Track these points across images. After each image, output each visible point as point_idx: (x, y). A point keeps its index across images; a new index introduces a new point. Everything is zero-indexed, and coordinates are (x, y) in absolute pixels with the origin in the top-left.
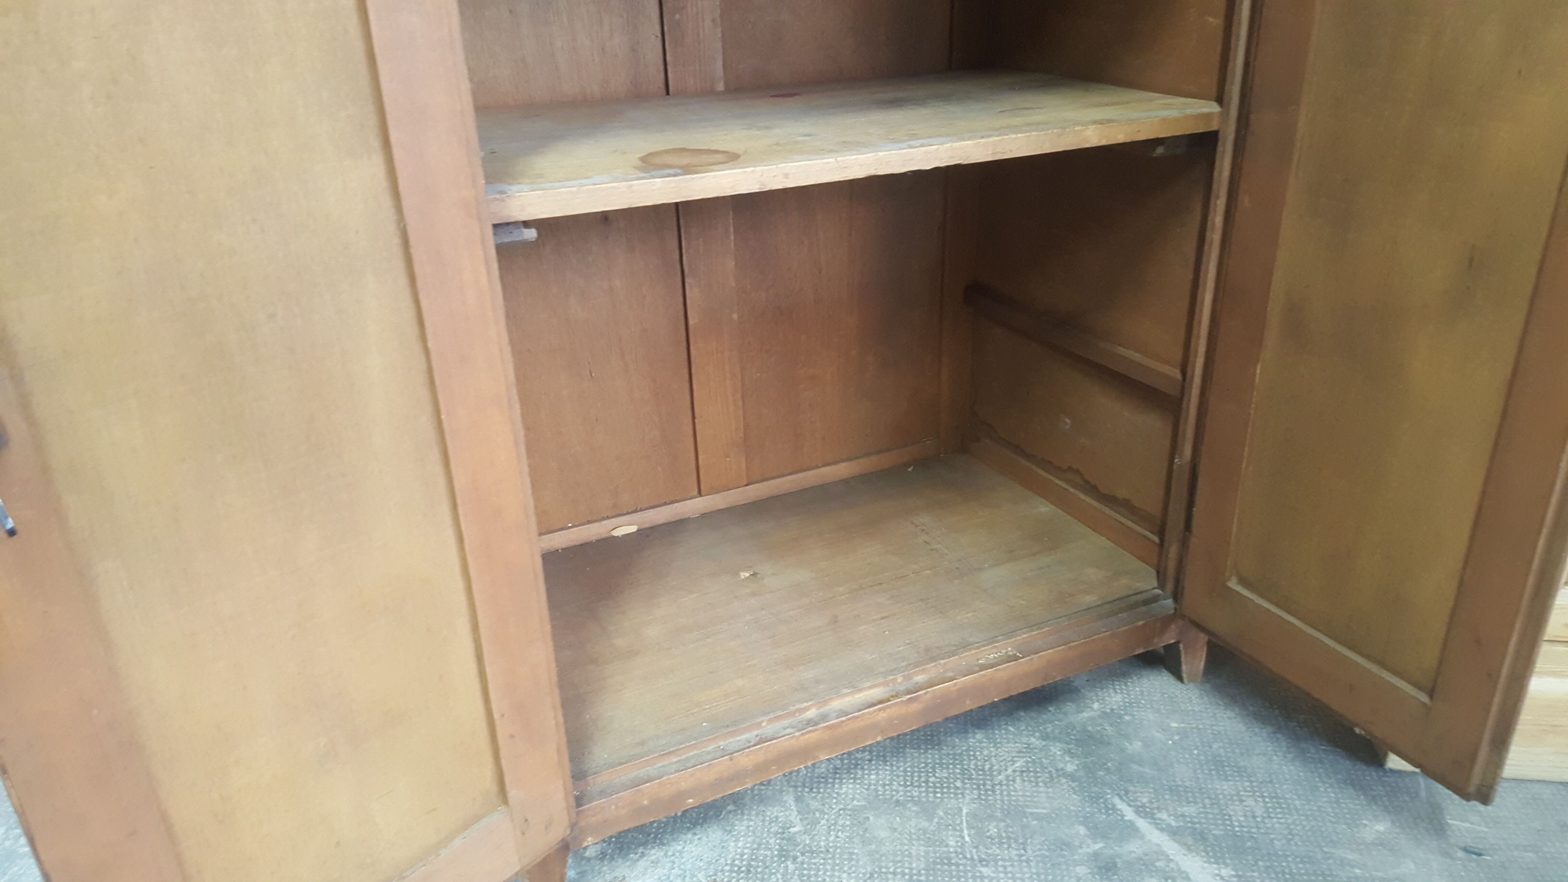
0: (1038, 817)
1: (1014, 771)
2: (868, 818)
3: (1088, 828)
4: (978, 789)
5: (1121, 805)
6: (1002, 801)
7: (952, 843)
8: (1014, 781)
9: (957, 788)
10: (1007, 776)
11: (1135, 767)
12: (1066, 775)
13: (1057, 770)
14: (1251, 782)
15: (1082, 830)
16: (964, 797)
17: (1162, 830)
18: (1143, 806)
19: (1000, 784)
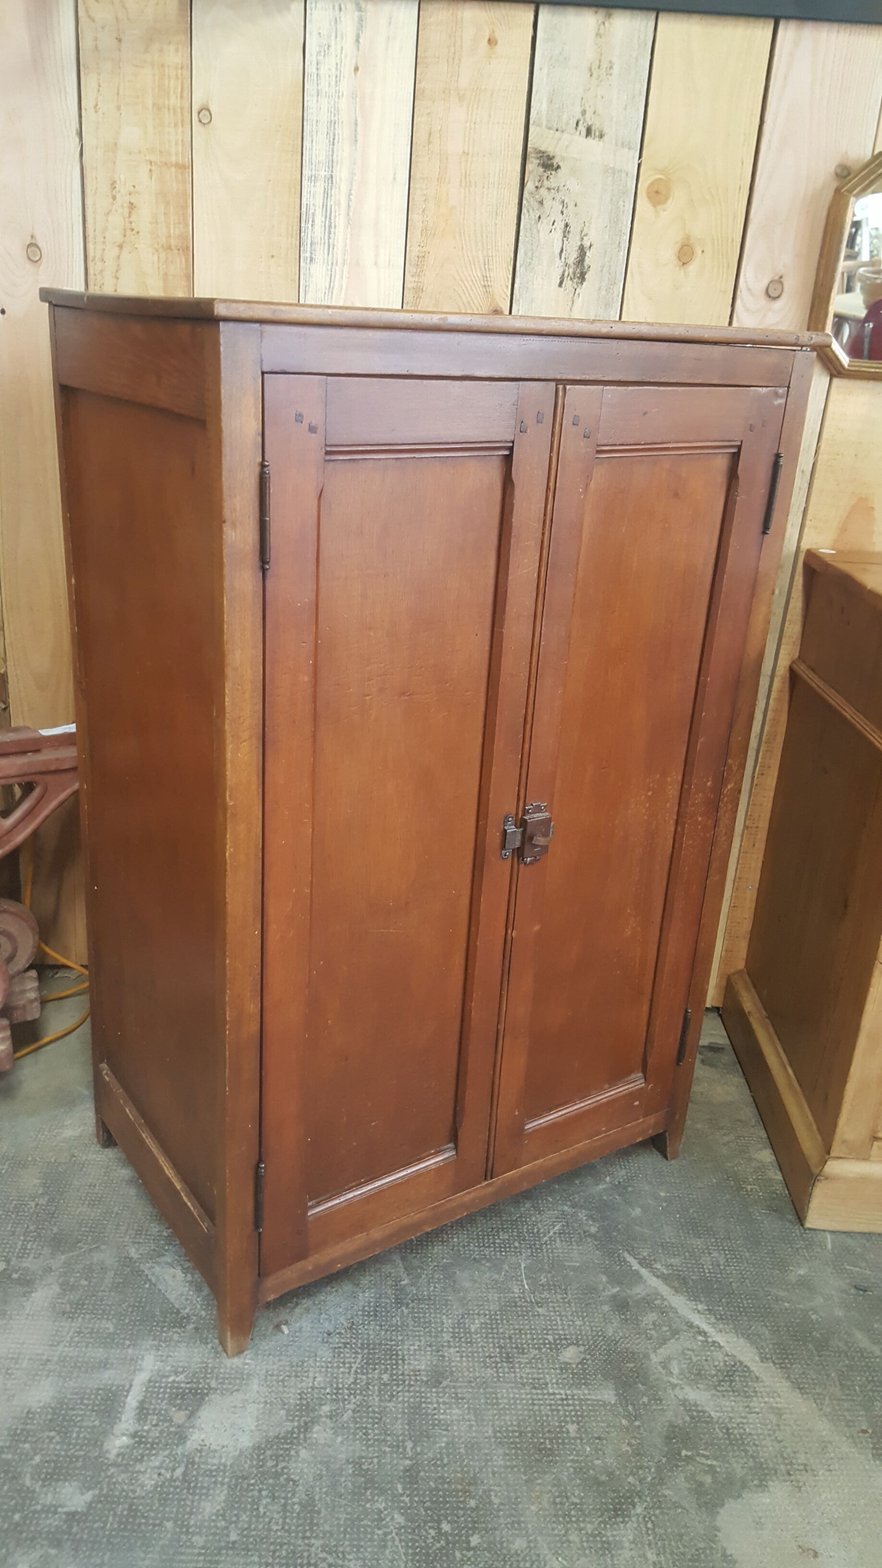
0: (574, 1269)
1: (555, 1233)
2: (455, 1273)
3: (608, 1277)
4: (531, 1247)
5: (630, 1259)
6: (548, 1257)
7: (517, 1290)
8: (555, 1241)
9: (516, 1248)
10: (551, 1237)
11: (638, 1228)
12: (590, 1236)
13: (585, 1232)
14: (716, 1239)
15: (604, 1279)
16: (521, 1254)
17: (658, 1277)
18: (644, 1258)
19: (545, 1243)
